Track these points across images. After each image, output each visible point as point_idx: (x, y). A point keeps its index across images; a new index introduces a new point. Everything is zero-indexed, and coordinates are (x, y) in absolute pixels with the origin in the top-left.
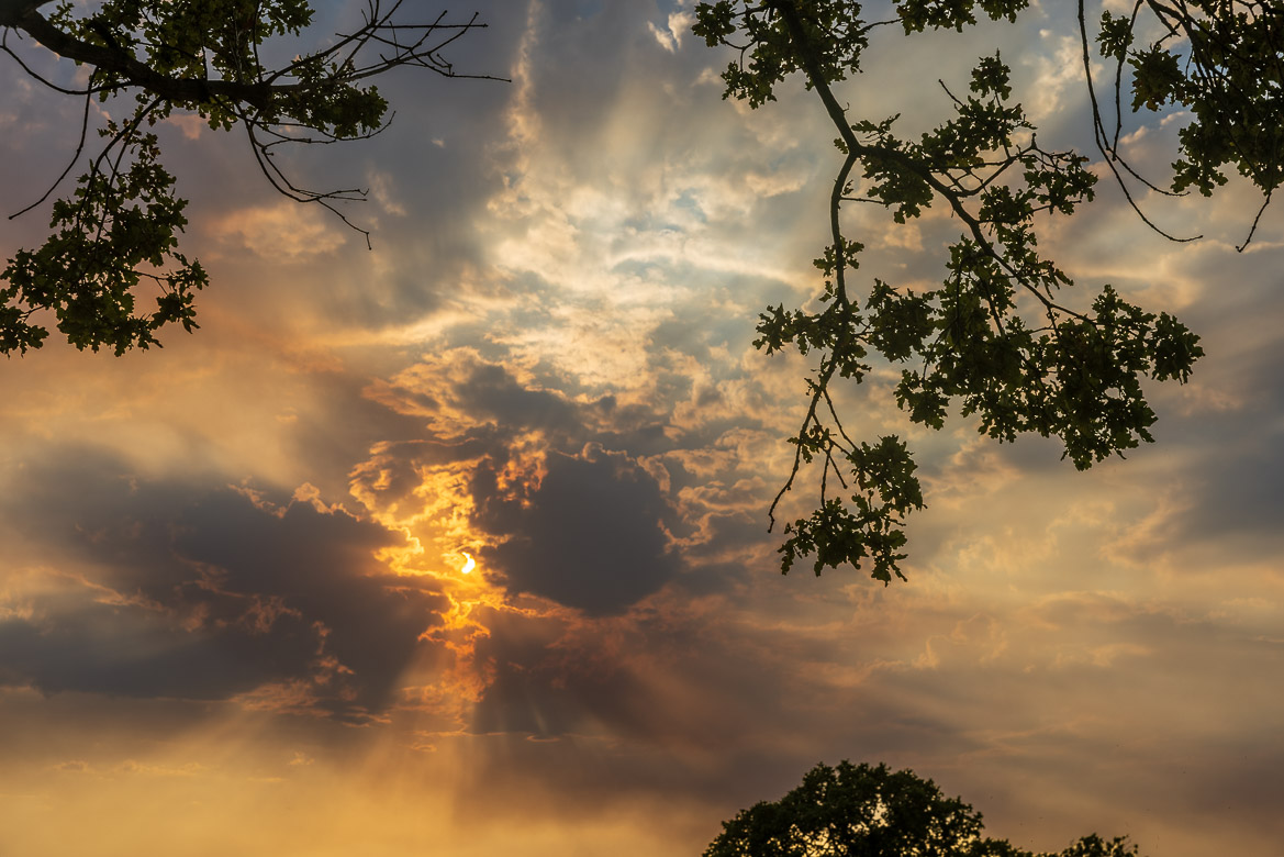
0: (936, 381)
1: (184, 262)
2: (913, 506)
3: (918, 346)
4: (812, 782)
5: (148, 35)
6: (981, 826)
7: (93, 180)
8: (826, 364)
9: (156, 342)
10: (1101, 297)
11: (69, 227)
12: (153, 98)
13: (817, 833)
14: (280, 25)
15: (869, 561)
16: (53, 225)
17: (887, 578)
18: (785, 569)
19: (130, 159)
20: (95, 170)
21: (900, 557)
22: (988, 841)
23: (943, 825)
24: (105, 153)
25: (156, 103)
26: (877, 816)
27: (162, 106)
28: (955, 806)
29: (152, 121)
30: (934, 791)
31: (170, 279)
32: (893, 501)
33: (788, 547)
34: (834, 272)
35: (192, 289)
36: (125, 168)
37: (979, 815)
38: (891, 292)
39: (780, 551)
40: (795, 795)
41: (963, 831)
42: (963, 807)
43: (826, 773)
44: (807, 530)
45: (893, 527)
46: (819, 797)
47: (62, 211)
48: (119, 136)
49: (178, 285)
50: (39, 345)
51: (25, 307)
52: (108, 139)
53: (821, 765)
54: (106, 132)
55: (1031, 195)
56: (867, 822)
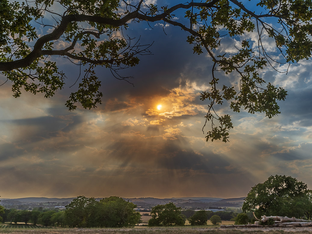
0: (238, 103)
1: (99, 93)
2: (231, 127)
3: (233, 97)
4: (270, 179)
5: (94, 53)
6: (307, 187)
7: (84, 79)
8: (212, 102)
9: (96, 107)
10: (268, 85)
11: (82, 88)
12: (92, 64)
13: (271, 189)
14: (121, 47)
15: (222, 139)
16: (79, 88)
17: (226, 141)
18: (207, 141)
19: (89, 75)
20: (85, 77)
21: (228, 137)
22: (308, 190)
23: (298, 187)
24: (86, 75)
25: (93, 65)
26: (284, 186)
27: (94, 65)
28: (301, 183)
29: (93, 68)
30: (296, 180)
31: (97, 96)
32: (227, 127)
33: (208, 137)
34: (213, 85)
35: (100, 97)
36: (89, 77)
37: (306, 185)
38: (227, 87)
39: (206, 137)
40: (266, 182)
41: (303, 188)
42: (303, 183)
43: (273, 177)
44: (211, 133)
45: (226, 132)
46: (271, 182)
47: (81, 85)
48: (88, 71)
49: (98, 96)
50: (75, 109)
51: (73, 102)
52: (86, 72)
53: (272, 176)
54: (85, 71)
55: (254, 66)
56: (282, 187)
